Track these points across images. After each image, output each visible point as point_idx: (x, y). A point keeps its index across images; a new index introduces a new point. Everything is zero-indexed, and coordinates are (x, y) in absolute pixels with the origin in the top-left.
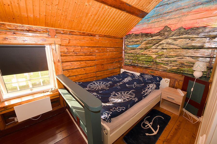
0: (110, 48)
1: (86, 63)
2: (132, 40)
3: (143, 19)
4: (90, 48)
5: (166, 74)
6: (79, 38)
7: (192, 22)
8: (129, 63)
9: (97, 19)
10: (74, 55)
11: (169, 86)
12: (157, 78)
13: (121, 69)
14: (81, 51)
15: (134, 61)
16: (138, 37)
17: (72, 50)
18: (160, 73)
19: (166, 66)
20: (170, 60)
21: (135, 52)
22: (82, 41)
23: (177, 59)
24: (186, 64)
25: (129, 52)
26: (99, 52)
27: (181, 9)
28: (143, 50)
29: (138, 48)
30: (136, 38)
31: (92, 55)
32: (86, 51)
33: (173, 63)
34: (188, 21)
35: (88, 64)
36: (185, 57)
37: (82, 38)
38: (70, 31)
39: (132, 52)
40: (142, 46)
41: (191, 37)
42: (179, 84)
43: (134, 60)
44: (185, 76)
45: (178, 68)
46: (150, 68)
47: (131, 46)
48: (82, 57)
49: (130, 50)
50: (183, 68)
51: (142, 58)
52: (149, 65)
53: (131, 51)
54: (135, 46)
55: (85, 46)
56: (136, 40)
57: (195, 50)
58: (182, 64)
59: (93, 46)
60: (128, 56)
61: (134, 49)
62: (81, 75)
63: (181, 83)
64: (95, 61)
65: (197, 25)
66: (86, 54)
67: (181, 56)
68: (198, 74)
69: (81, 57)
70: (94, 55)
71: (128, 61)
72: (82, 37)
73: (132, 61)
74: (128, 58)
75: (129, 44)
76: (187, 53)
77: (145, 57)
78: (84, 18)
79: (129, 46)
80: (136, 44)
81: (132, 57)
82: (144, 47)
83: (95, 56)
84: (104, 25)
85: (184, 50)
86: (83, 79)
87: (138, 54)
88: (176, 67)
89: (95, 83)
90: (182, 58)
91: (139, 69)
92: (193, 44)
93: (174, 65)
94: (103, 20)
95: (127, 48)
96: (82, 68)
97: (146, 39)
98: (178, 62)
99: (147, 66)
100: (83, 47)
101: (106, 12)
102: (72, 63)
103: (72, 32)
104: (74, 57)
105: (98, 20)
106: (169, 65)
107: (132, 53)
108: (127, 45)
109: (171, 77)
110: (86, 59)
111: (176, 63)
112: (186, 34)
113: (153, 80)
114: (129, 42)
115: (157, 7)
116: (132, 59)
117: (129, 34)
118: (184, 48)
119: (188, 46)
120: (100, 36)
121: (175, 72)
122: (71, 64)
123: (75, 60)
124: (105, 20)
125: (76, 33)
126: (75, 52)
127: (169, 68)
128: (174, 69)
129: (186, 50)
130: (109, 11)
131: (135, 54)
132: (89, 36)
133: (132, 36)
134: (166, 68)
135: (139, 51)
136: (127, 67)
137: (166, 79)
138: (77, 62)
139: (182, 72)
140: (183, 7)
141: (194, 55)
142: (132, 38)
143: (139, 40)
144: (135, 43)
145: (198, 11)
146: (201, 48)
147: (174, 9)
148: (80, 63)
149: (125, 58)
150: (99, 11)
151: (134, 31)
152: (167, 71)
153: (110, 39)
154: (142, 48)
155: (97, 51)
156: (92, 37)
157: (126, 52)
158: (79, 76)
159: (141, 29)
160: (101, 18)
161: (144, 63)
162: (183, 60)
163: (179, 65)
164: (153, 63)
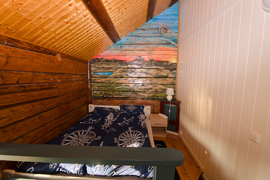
0: (76, 76)
1: (42, 104)
2: (102, 66)
3: (115, 44)
4: (49, 76)
5: (146, 102)
6: (30, 56)
7: (159, 56)
8: (100, 96)
9: (72, 30)
10: (18, 91)
11: (151, 112)
12: (141, 107)
13: (89, 105)
14: (33, 82)
15: (108, 93)
16: (110, 64)
17: (15, 79)
18: (140, 102)
19: (144, 94)
20: (147, 88)
21: (108, 81)
22: (34, 61)
23: (152, 87)
24: (159, 91)
25: (99, 81)
26: (62, 83)
27: (150, 44)
28: (118, 79)
29: (111, 76)
30: (107, 64)
31: (52, 88)
32: (43, 81)
33: (149, 90)
34: (156, 55)
35: (46, 106)
36: (158, 85)
37: (35, 56)
38: (7, 38)
39: (104, 81)
40: (117, 75)
41: (159, 68)
42: (157, 109)
43: (107, 91)
44: (161, 101)
45: (154, 95)
46: (128, 98)
47: (101, 74)
48: (35, 93)
49: (100, 78)
50: (157, 94)
51: (117, 88)
52: (126, 95)
53: (101, 80)
54: (107, 74)
55: (40, 72)
56: (108, 67)
57: (163, 79)
58: (157, 91)
59: (53, 71)
60: (99, 86)
61: (106, 78)
62: (35, 132)
63: (159, 108)
64: (57, 99)
65: (162, 60)
66: (43, 86)
67: (154, 84)
68: (169, 98)
69: (33, 93)
70: (56, 87)
71: (98, 92)
72: (34, 54)
73: (105, 93)
74: (97, 89)
75: (98, 71)
76: (158, 81)
77: (122, 87)
78: (53, 22)
79: (98, 74)
80: (108, 72)
81: (105, 87)
82: (119, 75)
83: (57, 90)
84: (75, 42)
85: (156, 79)
86: (38, 139)
87: (112, 83)
88: (152, 94)
89: (70, 137)
90: (156, 86)
91: (116, 101)
92: (162, 74)
93: (151, 92)
94: (78, 34)
95: (95, 76)
96: (34, 115)
97: (121, 67)
98: (153, 89)
99: (124, 96)
100: (37, 74)
101: (88, 26)
102: (14, 109)
103: (13, 41)
104: (19, 94)
105: (72, 32)
106: (146, 93)
107: (103, 83)
108: (94, 72)
109: (151, 104)
110: (44, 97)
111: (152, 91)
112: (156, 66)
113: (139, 111)
114: (98, 68)
115: (129, 36)
116: (104, 90)
117: (97, 59)
118: (156, 77)
119: (158, 76)
120: (63, 55)
121: (152, 99)
122: (12, 111)
123: (20, 101)
124: (82, 34)
125: (22, 44)
126: (21, 84)
127: (146, 95)
128: (151, 96)
129: (158, 79)
130: (92, 25)
131: (108, 83)
132: (46, 53)
133: (101, 61)
134: (143, 96)
135: (113, 80)
136: (98, 100)
137: (147, 107)
138: (25, 106)
139: (157, 98)
140: (152, 43)
141: (163, 83)
142: (102, 63)
143: (111, 66)
144: (107, 70)
145: (162, 49)
146: (166, 77)
147: (145, 42)
148: (32, 105)
149: (93, 89)
150: (81, 21)
151: (104, 55)
152: (145, 98)
153: (75, 62)
154: (117, 76)
155: (59, 81)
156: (51, 56)
157: (94, 81)
158: (30, 134)
159: (114, 55)
160: (78, 30)
161: (121, 93)
162: (156, 87)
163: (154, 92)
164: (131, 92)
